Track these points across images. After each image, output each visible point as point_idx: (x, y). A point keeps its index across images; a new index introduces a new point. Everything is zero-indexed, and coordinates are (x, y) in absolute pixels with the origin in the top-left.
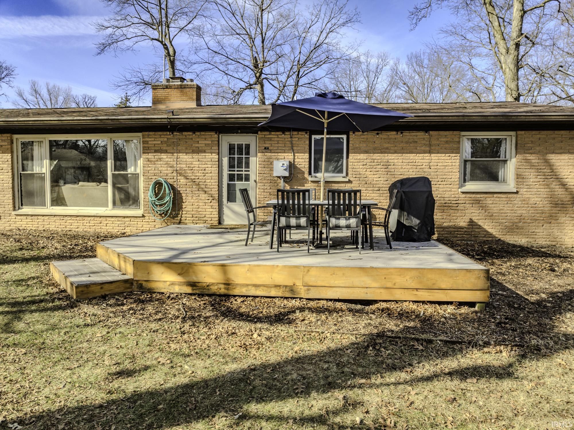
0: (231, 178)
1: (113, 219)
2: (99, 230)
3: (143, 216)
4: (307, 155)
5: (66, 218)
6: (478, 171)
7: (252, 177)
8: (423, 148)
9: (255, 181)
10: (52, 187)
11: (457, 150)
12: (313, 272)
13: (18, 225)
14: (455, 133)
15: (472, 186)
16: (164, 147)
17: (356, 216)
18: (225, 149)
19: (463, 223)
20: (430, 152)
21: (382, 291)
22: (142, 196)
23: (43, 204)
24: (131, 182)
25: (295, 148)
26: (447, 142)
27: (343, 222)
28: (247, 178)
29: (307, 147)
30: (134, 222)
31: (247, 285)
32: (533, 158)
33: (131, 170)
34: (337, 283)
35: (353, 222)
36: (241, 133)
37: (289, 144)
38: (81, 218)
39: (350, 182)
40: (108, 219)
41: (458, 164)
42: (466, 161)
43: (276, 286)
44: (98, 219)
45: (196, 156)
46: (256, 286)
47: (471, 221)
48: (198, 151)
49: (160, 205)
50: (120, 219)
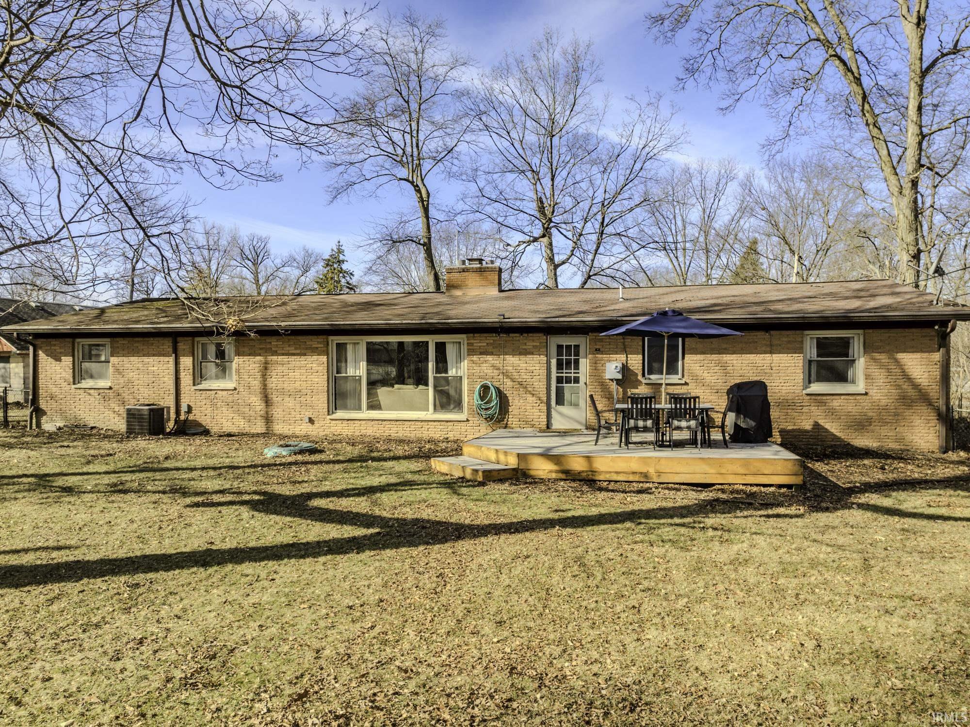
0: (559, 380)
1: (435, 423)
2: (420, 435)
3: (468, 420)
4: (640, 357)
5: (384, 423)
6: (823, 372)
7: (582, 380)
8: (763, 349)
9: (586, 384)
10: (368, 390)
11: (799, 350)
12: (663, 462)
13: (333, 429)
14: (798, 332)
15: (817, 388)
16: (490, 349)
17: (695, 418)
18: (554, 351)
19: (807, 425)
20: (771, 353)
21: (718, 476)
22: (465, 399)
23: (359, 408)
24: (453, 384)
25: (628, 350)
26: (789, 342)
27: (684, 424)
28: (577, 380)
29: (641, 348)
30: (458, 426)
31: (610, 472)
32: (883, 357)
33: (452, 372)
34: (682, 470)
35: (693, 423)
36: (571, 334)
37: (621, 345)
38: (400, 423)
39: (686, 384)
40: (430, 423)
41: (801, 365)
42: (810, 362)
43: (634, 473)
44: (419, 423)
45: (523, 358)
46: (617, 473)
47: (816, 425)
48: (526, 353)
49: (486, 409)
50: (443, 423)
